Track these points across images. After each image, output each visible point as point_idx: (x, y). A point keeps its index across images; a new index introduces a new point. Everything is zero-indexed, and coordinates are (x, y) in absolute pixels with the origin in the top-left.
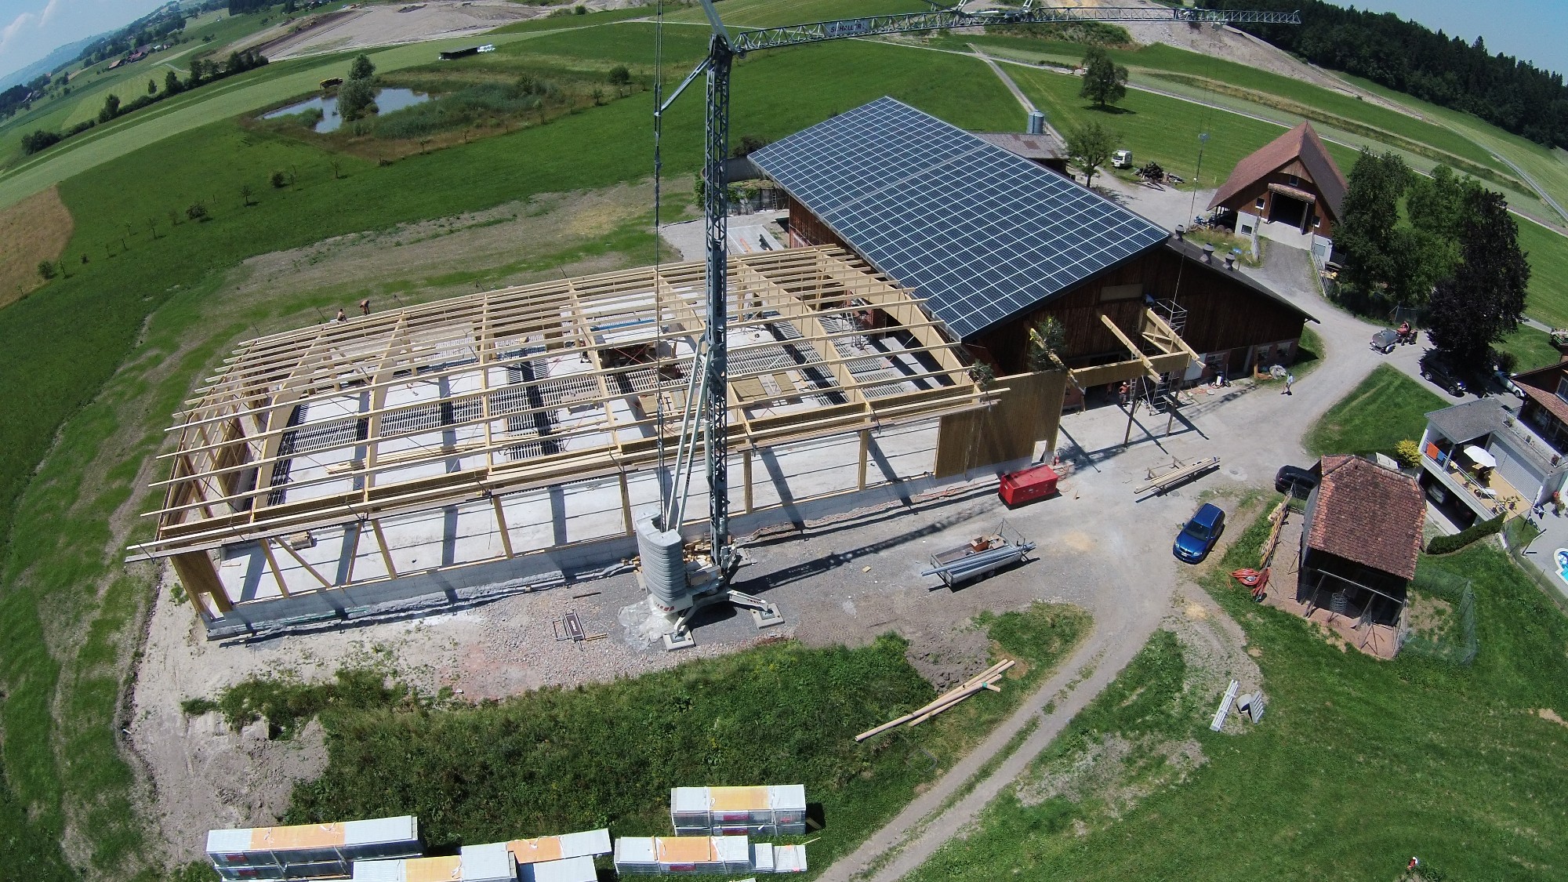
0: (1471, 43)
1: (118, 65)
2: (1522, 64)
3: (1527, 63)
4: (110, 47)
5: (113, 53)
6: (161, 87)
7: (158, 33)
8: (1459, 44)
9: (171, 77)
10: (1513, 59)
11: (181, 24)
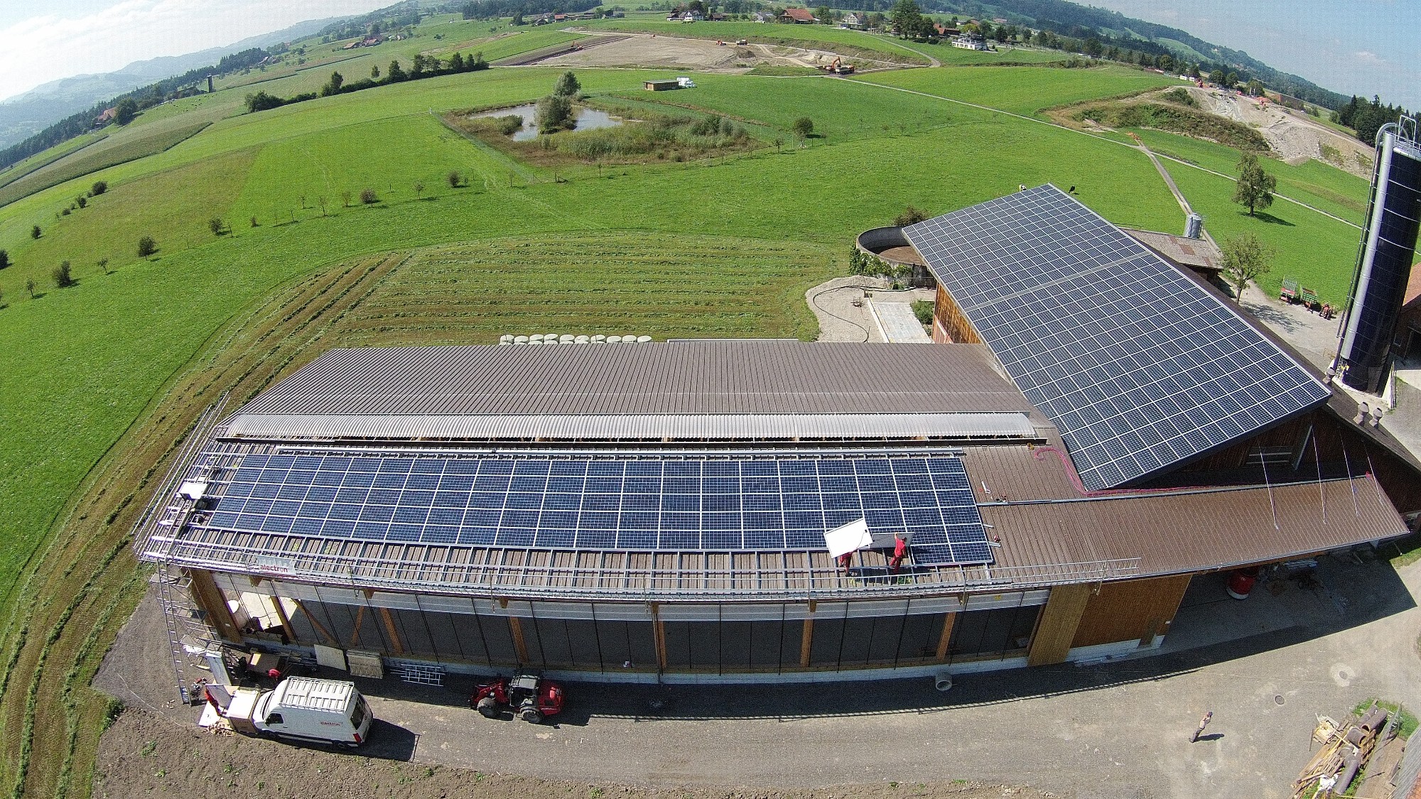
1: (353, 47)
4: (349, 29)
5: (350, 35)
6: (385, 74)
7: (394, 25)
9: (395, 66)
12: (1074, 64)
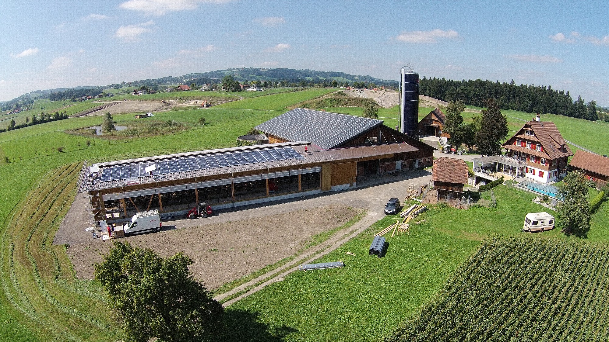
0: (509, 83)
1: (10, 114)
2: (530, 86)
3: (532, 85)
4: (6, 107)
5: (7, 109)
6: (30, 121)
7: (24, 104)
8: (505, 85)
9: (34, 118)
10: (526, 86)
11: (32, 102)
12: (296, 90)
